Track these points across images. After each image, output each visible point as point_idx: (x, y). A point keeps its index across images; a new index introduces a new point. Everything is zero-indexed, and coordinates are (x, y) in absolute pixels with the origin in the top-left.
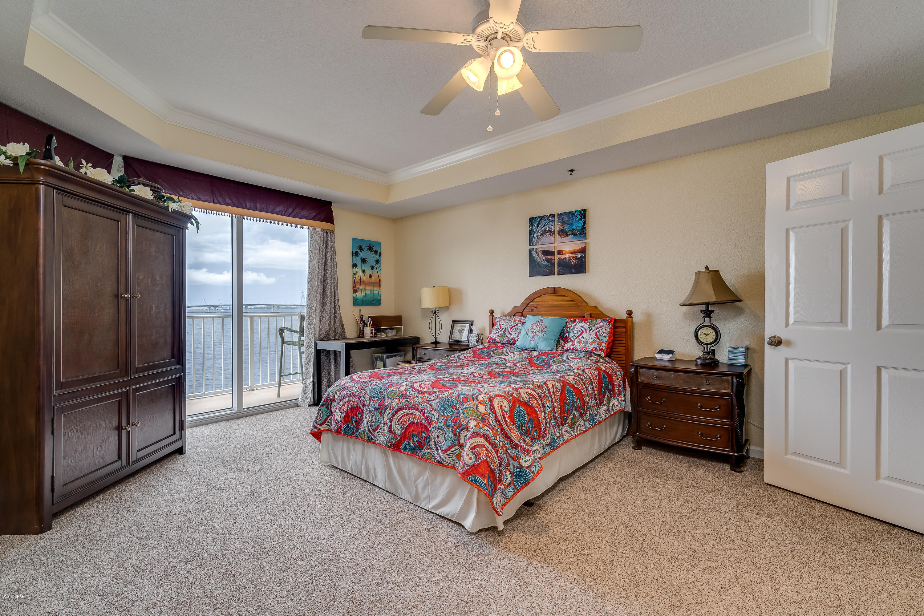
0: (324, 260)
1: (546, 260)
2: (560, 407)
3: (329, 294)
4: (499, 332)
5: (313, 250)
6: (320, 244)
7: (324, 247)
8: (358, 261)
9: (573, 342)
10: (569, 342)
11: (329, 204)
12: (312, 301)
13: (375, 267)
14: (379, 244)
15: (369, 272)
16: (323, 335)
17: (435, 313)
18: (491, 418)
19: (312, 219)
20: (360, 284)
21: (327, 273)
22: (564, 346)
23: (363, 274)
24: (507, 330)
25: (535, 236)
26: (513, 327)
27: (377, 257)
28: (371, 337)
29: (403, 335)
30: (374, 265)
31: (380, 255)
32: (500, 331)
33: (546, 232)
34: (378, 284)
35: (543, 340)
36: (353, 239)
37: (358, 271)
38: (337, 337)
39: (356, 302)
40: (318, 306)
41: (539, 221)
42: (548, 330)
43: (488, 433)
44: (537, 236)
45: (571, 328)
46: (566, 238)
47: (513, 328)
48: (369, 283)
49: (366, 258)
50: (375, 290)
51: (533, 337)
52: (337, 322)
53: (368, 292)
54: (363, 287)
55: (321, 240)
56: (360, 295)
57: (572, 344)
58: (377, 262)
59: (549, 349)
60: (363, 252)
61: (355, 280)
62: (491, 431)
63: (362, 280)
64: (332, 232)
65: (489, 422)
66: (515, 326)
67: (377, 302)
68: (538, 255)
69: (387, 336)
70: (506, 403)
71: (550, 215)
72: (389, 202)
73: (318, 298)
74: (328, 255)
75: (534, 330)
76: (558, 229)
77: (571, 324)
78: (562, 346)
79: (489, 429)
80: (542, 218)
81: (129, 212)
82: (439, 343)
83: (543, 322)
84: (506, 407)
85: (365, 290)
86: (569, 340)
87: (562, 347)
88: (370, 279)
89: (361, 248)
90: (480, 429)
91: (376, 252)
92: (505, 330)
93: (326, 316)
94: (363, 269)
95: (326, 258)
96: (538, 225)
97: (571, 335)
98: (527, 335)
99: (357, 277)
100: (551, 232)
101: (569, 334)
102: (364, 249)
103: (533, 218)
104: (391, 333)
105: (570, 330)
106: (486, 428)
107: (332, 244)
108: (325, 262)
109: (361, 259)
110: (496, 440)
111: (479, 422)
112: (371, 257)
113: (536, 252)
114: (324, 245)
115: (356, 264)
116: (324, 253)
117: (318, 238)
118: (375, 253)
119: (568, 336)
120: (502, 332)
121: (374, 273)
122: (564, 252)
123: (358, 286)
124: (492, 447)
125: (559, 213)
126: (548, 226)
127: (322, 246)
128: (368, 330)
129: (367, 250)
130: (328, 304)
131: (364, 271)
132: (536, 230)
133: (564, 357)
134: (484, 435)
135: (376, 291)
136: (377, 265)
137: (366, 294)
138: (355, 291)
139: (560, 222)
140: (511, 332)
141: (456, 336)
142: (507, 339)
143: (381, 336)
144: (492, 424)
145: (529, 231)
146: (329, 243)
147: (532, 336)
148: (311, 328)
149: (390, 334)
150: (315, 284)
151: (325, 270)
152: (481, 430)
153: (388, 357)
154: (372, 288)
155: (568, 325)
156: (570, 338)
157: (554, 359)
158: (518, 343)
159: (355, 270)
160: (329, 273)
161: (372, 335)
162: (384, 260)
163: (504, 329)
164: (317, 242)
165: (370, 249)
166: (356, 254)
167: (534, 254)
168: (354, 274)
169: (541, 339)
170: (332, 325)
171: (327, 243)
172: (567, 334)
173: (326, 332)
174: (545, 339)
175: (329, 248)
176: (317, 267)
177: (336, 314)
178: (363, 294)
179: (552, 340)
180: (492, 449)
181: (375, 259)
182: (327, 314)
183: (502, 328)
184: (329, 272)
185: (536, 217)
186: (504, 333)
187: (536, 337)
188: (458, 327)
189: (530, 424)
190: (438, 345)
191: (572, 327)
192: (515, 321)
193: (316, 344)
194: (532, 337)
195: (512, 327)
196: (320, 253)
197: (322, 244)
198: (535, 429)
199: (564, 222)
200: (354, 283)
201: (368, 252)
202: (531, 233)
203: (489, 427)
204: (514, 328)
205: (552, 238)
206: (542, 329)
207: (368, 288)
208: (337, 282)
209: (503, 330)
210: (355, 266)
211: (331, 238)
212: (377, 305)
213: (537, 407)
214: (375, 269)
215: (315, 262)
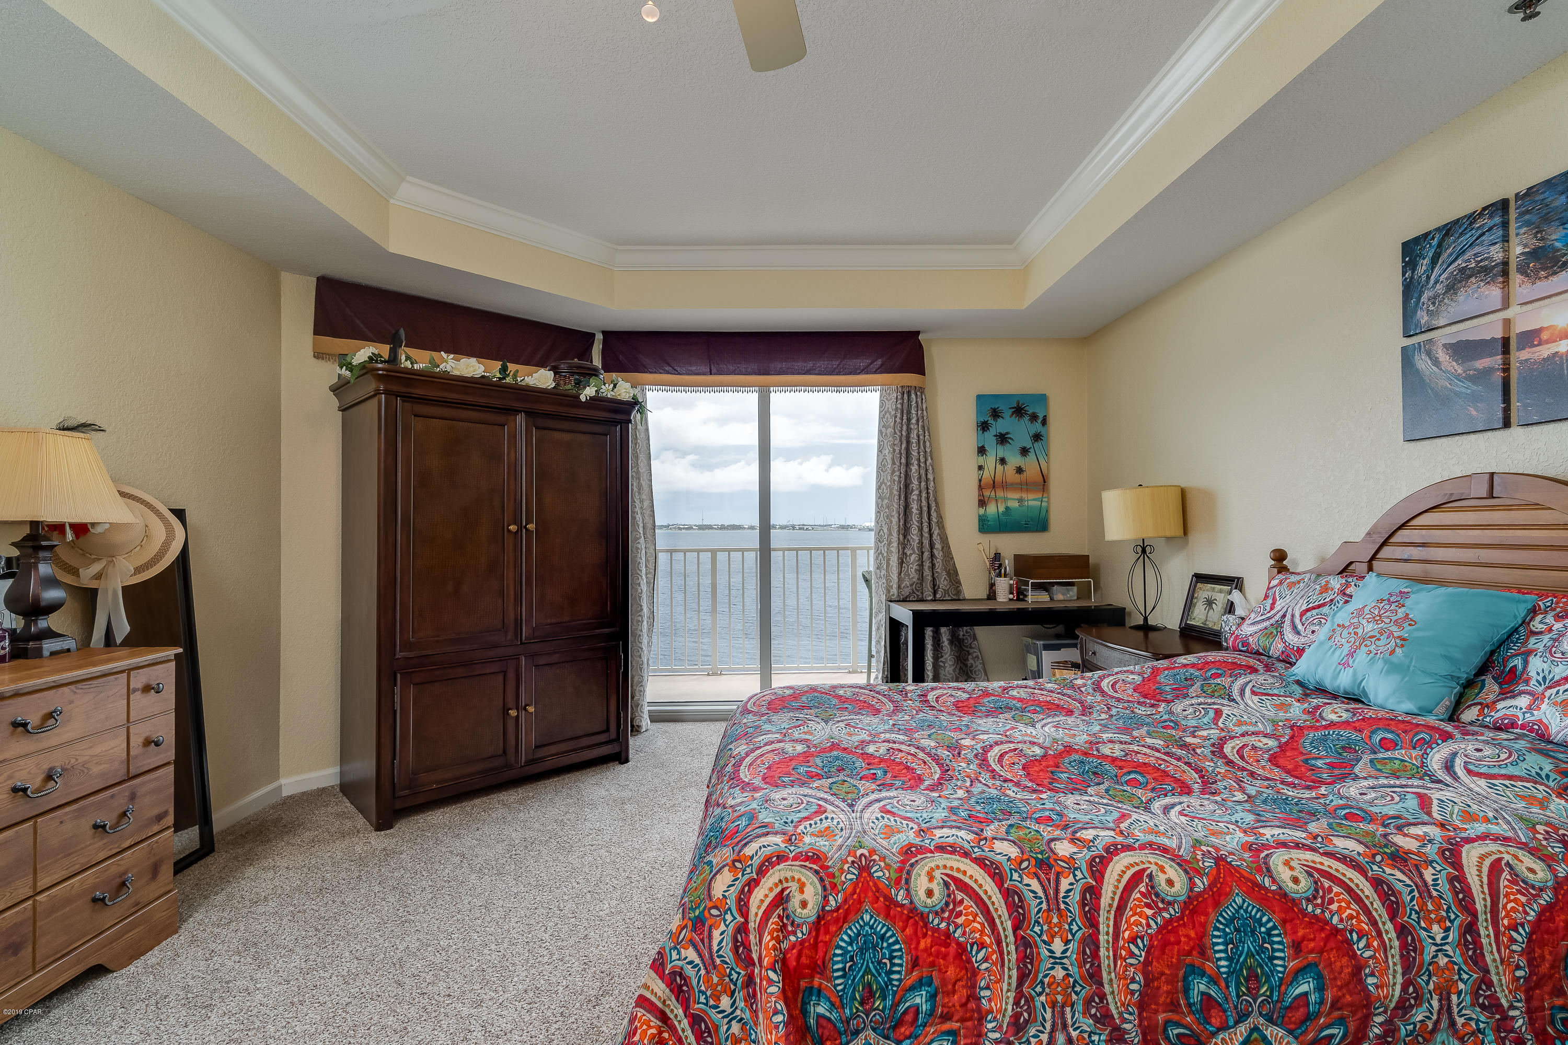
0: (904, 446)
1: (1470, 378)
2: (1139, 977)
3: (914, 511)
4: (1263, 620)
5: (884, 430)
6: (896, 417)
7: (905, 420)
8: (989, 439)
9: (1537, 698)
10: (1522, 692)
11: (913, 335)
12: (881, 526)
13: (1032, 450)
14: (1042, 399)
15: (1015, 460)
16: (906, 590)
17: (1144, 551)
18: (722, 927)
19: (875, 373)
20: (994, 487)
21: (911, 470)
22: (1492, 706)
23: (999, 467)
24: (1288, 616)
25: (1424, 298)
26: (1313, 608)
27: (1037, 427)
28: (1011, 600)
29: (1094, 601)
30: (1028, 444)
31: (1044, 422)
32: (1269, 618)
33: (1465, 275)
34: (1043, 483)
35: (1389, 672)
36: (979, 397)
37: (990, 461)
38: (938, 596)
39: (985, 526)
40: (895, 534)
41: (1440, 245)
42: (1417, 634)
43: (689, 971)
44: (1433, 299)
45: (1546, 638)
46: (1555, 279)
47: (1309, 614)
48: (1017, 484)
49: (1007, 433)
50: (1032, 500)
51: (1351, 654)
52: (937, 565)
53: (1014, 504)
54: (1000, 494)
55: (896, 409)
56: (991, 509)
57: (1529, 708)
58: (1037, 437)
59: (1409, 706)
60: (1000, 420)
61: (980, 480)
62: (703, 972)
63: (998, 478)
64: (921, 390)
65: (710, 937)
66: (1319, 606)
67: (1039, 524)
68: (1436, 362)
69: (1052, 599)
70: (812, 892)
71: (1484, 209)
72: (1026, 304)
73: (895, 520)
74: (912, 436)
75: (1360, 631)
76: (1519, 250)
77: (1550, 619)
78: (1483, 706)
79: (697, 961)
80: (1448, 230)
81: (520, 412)
82: (1155, 629)
83: (1408, 602)
84: (804, 904)
85: (1005, 499)
86: (1522, 687)
87: (1481, 711)
88: (1017, 476)
89: (996, 414)
90: (675, 948)
91: (1034, 417)
92: (1284, 616)
93: (911, 555)
94: (1000, 455)
95: (908, 442)
96: (1434, 261)
97: (1536, 665)
98: (1330, 643)
99: (987, 474)
100: (1486, 270)
101: (1526, 663)
102: (1003, 415)
103: (1417, 240)
104: (1063, 594)
105: (1540, 646)
106: (691, 954)
107: (920, 412)
108: (908, 450)
109: (996, 436)
110: (716, 1007)
111: (686, 926)
112: (1021, 431)
113: (1429, 353)
114: (905, 417)
115: (983, 447)
116: (904, 433)
117: (891, 405)
118: (1030, 420)
119: (1520, 667)
120: (1272, 621)
121: (1029, 463)
122: (1545, 336)
123: (987, 493)
124: (691, 1025)
125: (1522, 187)
126: (1477, 249)
127: (898, 420)
128: (1003, 586)
129: (1011, 416)
130: (914, 531)
131: (1003, 461)
132: (1428, 278)
133: (1436, 758)
134: (673, 973)
135: (1034, 500)
136: (1036, 445)
137: (1007, 508)
138: (982, 503)
139: (1527, 224)
140: (1300, 627)
141: (1199, 616)
142: (1281, 646)
143: (1035, 599)
144: (715, 948)
145: (1401, 288)
146: (913, 412)
147: (1346, 649)
148: (880, 577)
149: (1059, 597)
150: (886, 492)
151: (908, 464)
152: (674, 954)
153: (1047, 648)
154: (1024, 495)
155: (1536, 625)
156: (1527, 681)
157: (1389, 754)
158: (1302, 668)
159: (981, 461)
160: (913, 471)
161: (1011, 596)
162: (1057, 431)
163: (1281, 613)
164: (890, 414)
165: (1019, 411)
166: (984, 426)
167: (1422, 363)
168: (980, 468)
169: (1380, 664)
170: (927, 572)
171: (909, 412)
172: (1518, 662)
173: (911, 585)
174: (1394, 668)
175: (914, 421)
176: (890, 461)
177: (935, 551)
178: (1002, 509)
179: (1430, 674)
180: (689, 1032)
181: (1032, 432)
182: (913, 549)
183: (1278, 607)
184: (914, 468)
185: (1426, 235)
186: (1279, 625)
187: (1361, 657)
188: (1205, 591)
189: (920, 999)
190: (1152, 635)
191: (1553, 635)
192: (1325, 589)
193: (888, 609)
194: (1346, 652)
195: (1308, 610)
196: (895, 433)
197: (899, 415)
198: (947, 1026)
199: (1546, 219)
200: (980, 488)
201: (1014, 419)
202: (1410, 290)
203: (701, 956)
204: (1314, 612)
205: (1494, 293)
206: (1394, 628)
207: (1012, 495)
208: (935, 488)
209: (1277, 617)
210: (982, 451)
211: (917, 402)
212: (1037, 531)
213: (982, 946)
214: (1032, 455)
215: (887, 452)
